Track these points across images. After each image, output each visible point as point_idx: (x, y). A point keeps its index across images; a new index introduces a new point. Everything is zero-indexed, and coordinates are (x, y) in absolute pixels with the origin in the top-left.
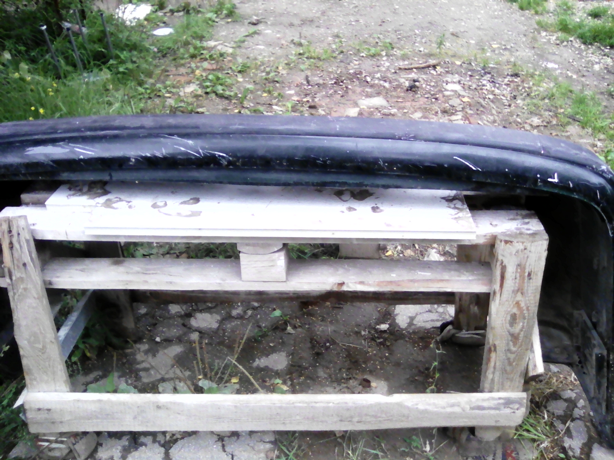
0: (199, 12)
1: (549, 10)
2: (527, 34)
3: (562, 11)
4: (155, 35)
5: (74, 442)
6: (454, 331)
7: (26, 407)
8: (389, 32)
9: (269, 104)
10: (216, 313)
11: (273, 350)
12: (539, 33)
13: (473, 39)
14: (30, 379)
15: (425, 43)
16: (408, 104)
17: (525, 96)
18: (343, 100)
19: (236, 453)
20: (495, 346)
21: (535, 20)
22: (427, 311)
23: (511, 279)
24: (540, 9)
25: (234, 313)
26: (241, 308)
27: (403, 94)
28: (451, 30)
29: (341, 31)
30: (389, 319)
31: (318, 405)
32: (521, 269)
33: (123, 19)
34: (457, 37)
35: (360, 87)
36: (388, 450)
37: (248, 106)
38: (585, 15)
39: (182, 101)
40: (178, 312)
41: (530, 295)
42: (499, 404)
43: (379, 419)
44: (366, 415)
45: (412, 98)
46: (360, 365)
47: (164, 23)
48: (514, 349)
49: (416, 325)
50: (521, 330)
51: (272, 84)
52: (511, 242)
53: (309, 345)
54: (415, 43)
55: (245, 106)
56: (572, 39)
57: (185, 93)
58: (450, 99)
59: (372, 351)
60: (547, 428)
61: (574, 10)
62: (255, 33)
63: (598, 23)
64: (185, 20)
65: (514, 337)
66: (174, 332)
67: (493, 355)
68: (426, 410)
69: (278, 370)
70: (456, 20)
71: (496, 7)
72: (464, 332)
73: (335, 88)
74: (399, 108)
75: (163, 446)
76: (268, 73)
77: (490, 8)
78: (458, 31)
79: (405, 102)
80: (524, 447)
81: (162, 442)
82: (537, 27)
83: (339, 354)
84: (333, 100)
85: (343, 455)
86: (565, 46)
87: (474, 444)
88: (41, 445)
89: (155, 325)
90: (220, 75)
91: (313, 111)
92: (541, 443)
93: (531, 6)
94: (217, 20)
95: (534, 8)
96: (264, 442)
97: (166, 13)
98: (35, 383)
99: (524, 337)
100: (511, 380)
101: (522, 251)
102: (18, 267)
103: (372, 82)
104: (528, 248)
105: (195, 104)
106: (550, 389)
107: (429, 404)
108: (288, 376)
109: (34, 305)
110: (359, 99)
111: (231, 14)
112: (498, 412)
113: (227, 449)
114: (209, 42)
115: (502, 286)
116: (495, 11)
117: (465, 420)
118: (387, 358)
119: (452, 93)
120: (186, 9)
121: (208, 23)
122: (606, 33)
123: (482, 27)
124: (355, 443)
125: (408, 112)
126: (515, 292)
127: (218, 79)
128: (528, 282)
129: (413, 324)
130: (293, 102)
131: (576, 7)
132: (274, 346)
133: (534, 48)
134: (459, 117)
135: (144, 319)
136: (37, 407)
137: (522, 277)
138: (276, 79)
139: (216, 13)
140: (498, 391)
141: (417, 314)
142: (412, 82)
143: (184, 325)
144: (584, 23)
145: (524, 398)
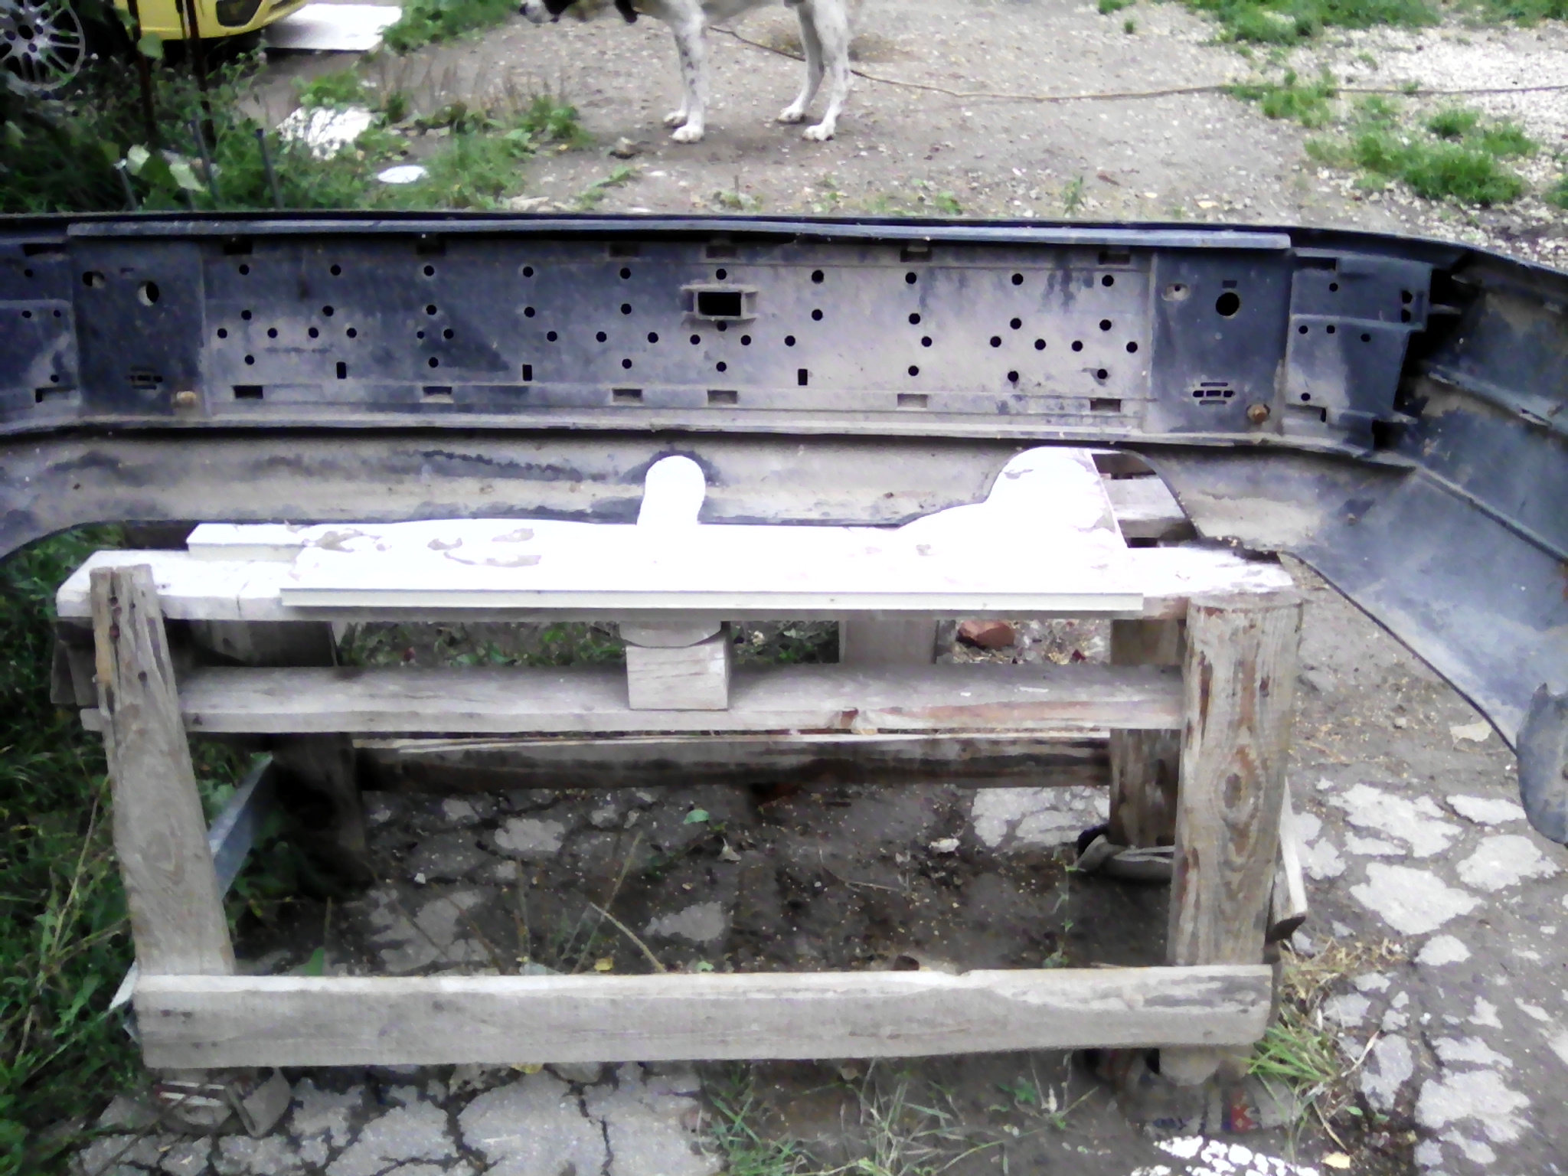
0: (487, 127)
1: (1338, 118)
2: (1284, 173)
3: (1370, 121)
4: (381, 182)
5: (241, 1092)
6: (1108, 848)
7: (138, 1007)
8: (949, 174)
10: (556, 819)
11: (691, 898)
12: (1314, 173)
13: (1152, 190)
14: (147, 945)
15: (1037, 199)
19: (612, 1118)
20: (1195, 853)
21: (1304, 140)
22: (1047, 809)
23: (1223, 695)
24: (1314, 115)
25: (598, 817)
26: (612, 807)
28: (1099, 168)
29: (835, 173)
30: (960, 827)
31: (800, 996)
32: (1244, 672)
33: (306, 145)
34: (1115, 183)
36: (962, 1109)
38: (1423, 130)
40: (465, 817)
41: (1267, 732)
42: (1210, 991)
43: (938, 1030)
44: (910, 1020)
46: (894, 930)
47: (404, 153)
48: (1238, 860)
49: (1022, 839)
50: (1252, 816)
52: (1221, 611)
53: (774, 886)
54: (1012, 199)
56: (1391, 185)
59: (921, 898)
60: (1325, 1053)
61: (1397, 119)
62: (627, 177)
63: (1451, 147)
64: (455, 146)
65: (1238, 833)
66: (459, 861)
67: (1192, 876)
68: (1045, 1005)
69: (702, 942)
70: (1111, 144)
71: (1208, 111)
72: (1133, 850)
75: (443, 1106)
77: (1196, 113)
78: (1118, 171)
80: (1272, 1098)
81: (441, 1098)
82: (1308, 158)
83: (845, 905)
85: (858, 1122)
86: (1376, 203)
87: (1158, 1092)
88: (170, 1100)
89: (411, 847)
92: (1311, 1088)
93: (1292, 108)
94: (533, 146)
95: (1302, 113)
96: (677, 1094)
97: (406, 129)
98: (156, 953)
99: (1259, 831)
100: (1237, 936)
101: (1245, 630)
102: (129, 681)
104: (1259, 623)
106: (1333, 971)
107: (1052, 993)
108: (727, 955)
109: (161, 769)
111: (565, 132)
112: (1208, 1010)
113: (591, 1110)
114: (515, 199)
115: (1204, 712)
116: (1207, 120)
117: (1134, 1031)
118: (956, 913)
120: (456, 121)
121: (512, 155)
122: (1470, 172)
123: (1174, 160)
124: (885, 1092)
126: (1235, 725)
128: (1263, 704)
129: (1015, 838)
131: (1401, 111)
132: (693, 890)
133: (1300, 207)
135: (385, 834)
136: (162, 1008)
137: (1248, 689)
139: (530, 129)
140: (1208, 962)
141: (1024, 815)
143: (480, 846)
144: (1421, 148)
145: (1266, 978)
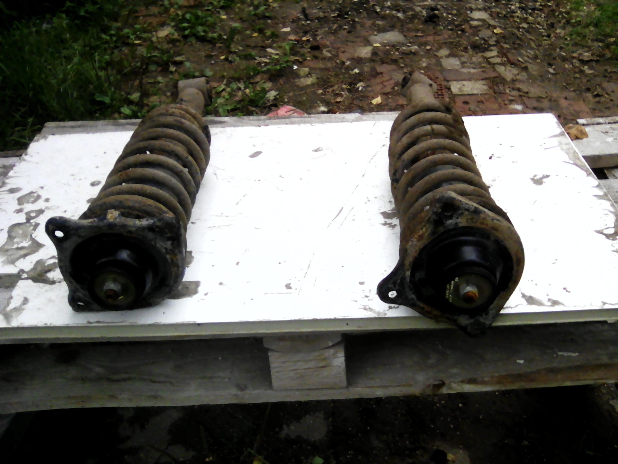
9: (262, 47)
16: (430, 38)
17: (564, 23)
18: (351, 38)
27: (421, 26)
35: (369, 19)
37: (237, 50)
39: (156, 48)
45: (434, 31)
51: (262, 21)
55: (233, 50)
57: (158, 38)
58: (480, 31)
73: (339, 22)
74: (420, 45)
76: (257, 7)
79: (427, 36)
84: (339, 38)
90: (200, 13)
91: (316, 53)
103: (383, 13)
105: (172, 52)
108: (331, 452)
110: (370, 35)
119: (480, 23)
125: (431, 49)
127: (197, 17)
130: (291, 42)
134: (495, 53)
138: (267, 14)
142: (429, 11)
